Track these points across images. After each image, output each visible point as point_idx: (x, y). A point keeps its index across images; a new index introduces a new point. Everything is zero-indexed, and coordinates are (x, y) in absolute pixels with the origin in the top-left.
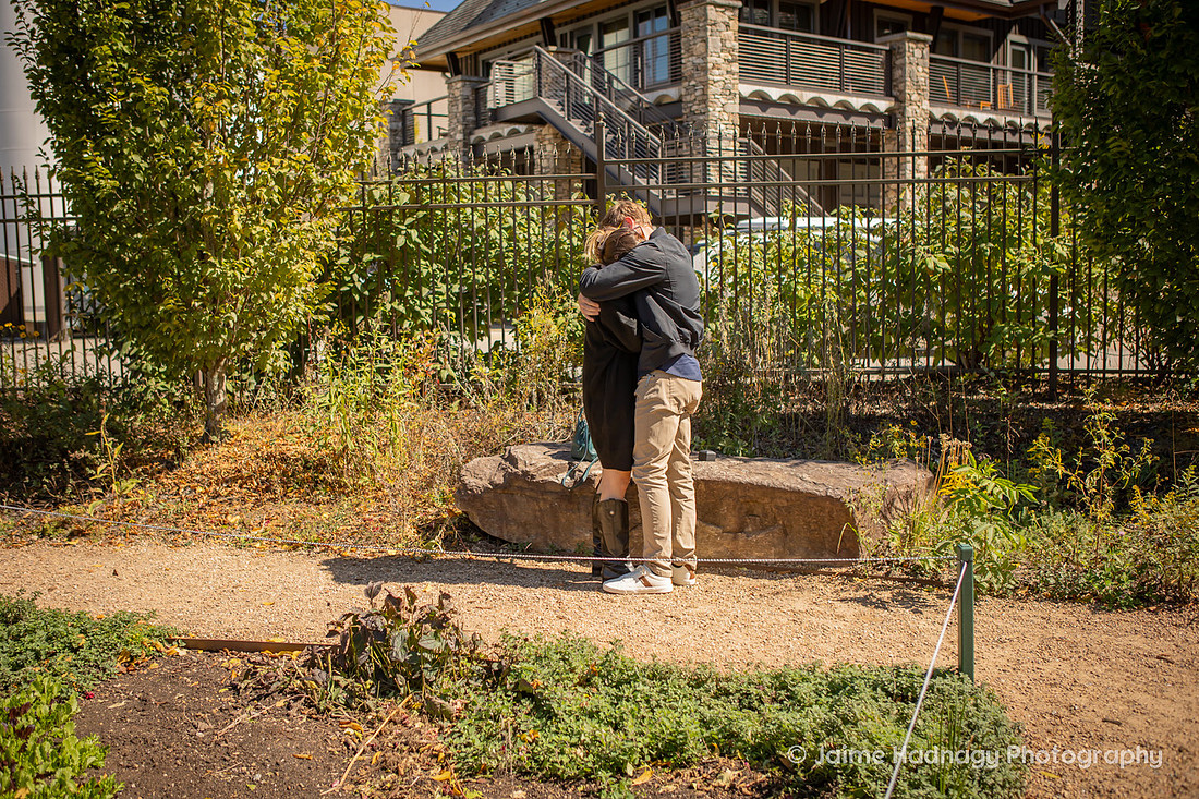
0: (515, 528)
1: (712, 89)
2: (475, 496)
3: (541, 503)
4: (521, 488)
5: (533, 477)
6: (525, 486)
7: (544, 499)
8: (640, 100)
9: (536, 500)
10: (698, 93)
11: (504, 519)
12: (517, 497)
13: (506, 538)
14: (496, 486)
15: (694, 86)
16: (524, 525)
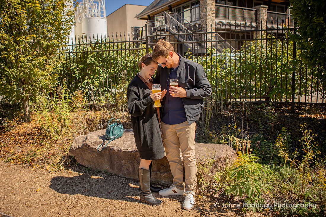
0: (86, 162)
1: (208, 21)
2: (73, 150)
3: (92, 155)
4: (86, 149)
5: (89, 146)
6: (87, 149)
7: (93, 154)
8: (190, 24)
9: (91, 153)
10: (204, 22)
11: (83, 159)
12: (86, 152)
13: (84, 165)
14: (79, 147)
15: (203, 20)
16: (89, 161)
